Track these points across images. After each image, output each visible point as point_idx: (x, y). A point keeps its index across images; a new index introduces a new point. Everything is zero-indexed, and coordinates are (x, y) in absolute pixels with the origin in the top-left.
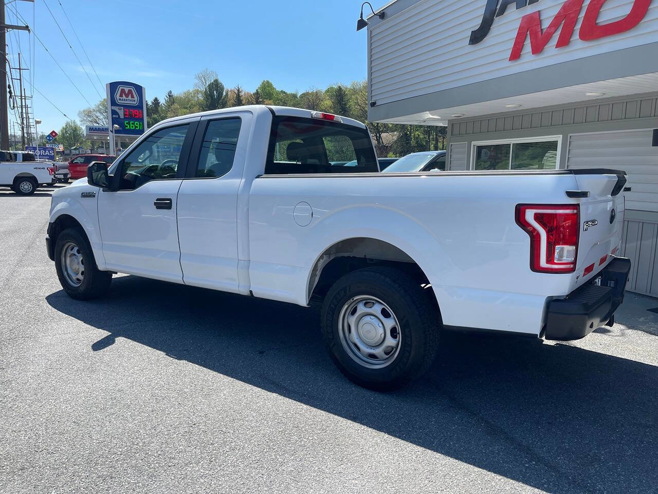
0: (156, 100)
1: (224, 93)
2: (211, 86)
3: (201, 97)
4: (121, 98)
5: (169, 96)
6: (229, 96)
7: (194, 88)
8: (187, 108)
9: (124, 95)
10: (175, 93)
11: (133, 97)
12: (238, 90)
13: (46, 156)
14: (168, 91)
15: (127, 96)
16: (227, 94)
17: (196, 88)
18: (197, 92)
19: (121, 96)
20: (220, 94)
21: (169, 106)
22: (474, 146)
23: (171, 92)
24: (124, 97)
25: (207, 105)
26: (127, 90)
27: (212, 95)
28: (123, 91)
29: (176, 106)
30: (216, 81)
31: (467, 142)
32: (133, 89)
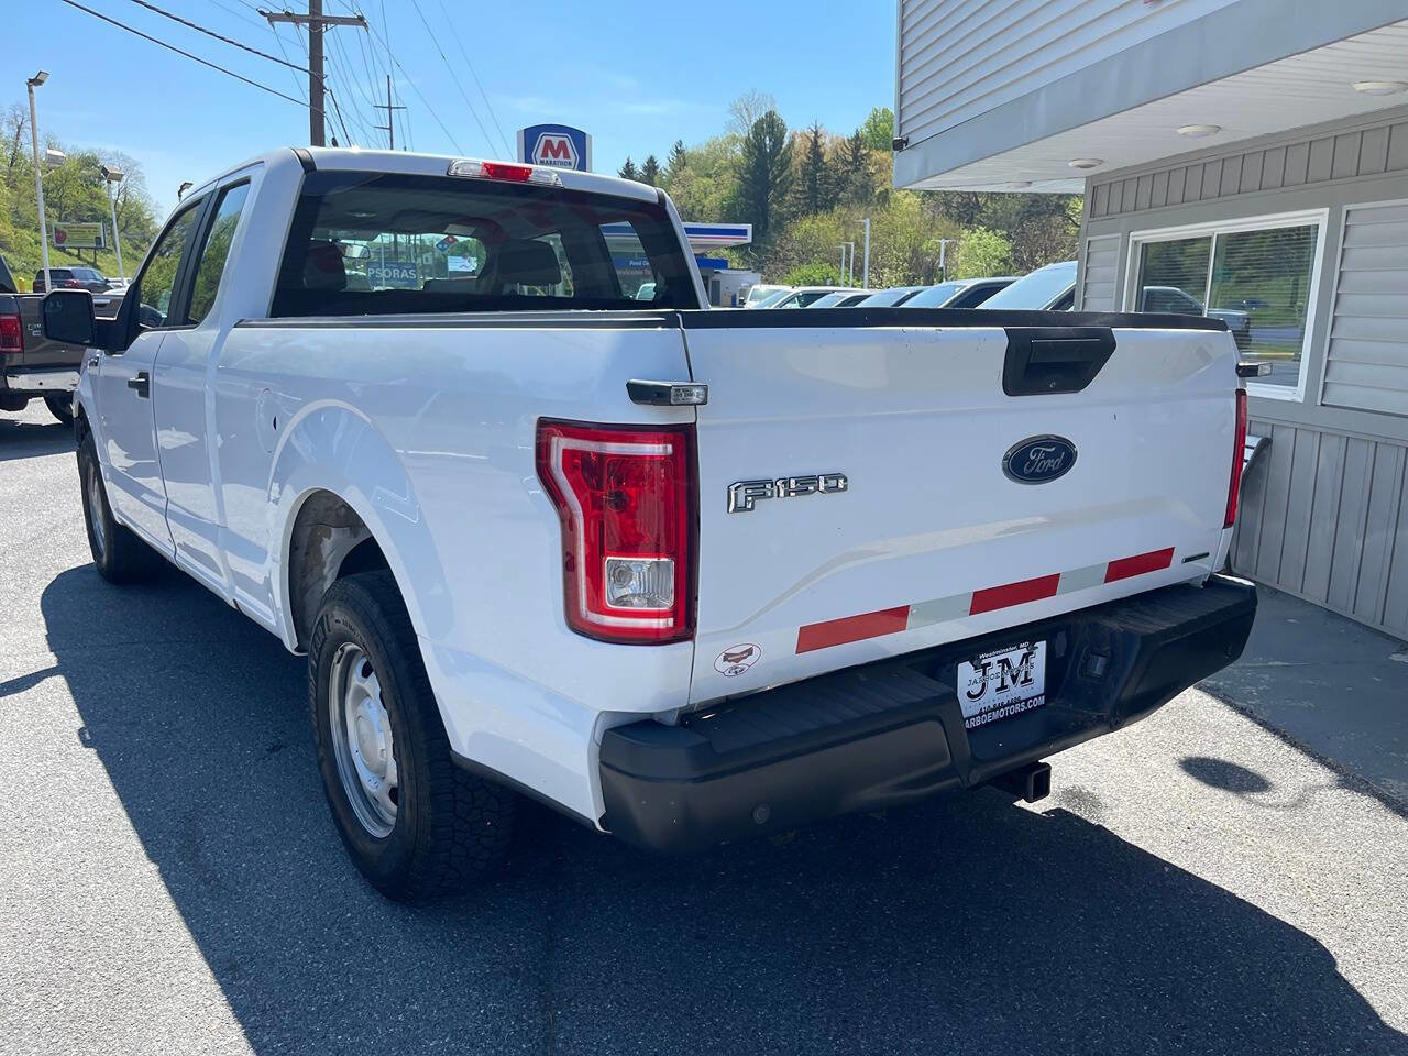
0: (652, 160)
1: (786, 140)
2: (758, 129)
3: (738, 151)
4: (545, 159)
5: (678, 151)
6: (796, 146)
7: (725, 133)
8: (709, 176)
9: (550, 153)
10: (690, 146)
11: (567, 155)
12: (816, 133)
13: (400, 279)
14: (674, 143)
15: (556, 155)
16: (792, 143)
17: (728, 133)
18: (734, 140)
19: (545, 154)
20: (778, 141)
21: (675, 172)
22: (1136, 243)
23: (680, 143)
24: (550, 157)
25: (748, 168)
26: (555, 141)
27: (759, 147)
28: (549, 144)
29: (689, 171)
30: (770, 115)
31: (1120, 235)
32: (567, 140)
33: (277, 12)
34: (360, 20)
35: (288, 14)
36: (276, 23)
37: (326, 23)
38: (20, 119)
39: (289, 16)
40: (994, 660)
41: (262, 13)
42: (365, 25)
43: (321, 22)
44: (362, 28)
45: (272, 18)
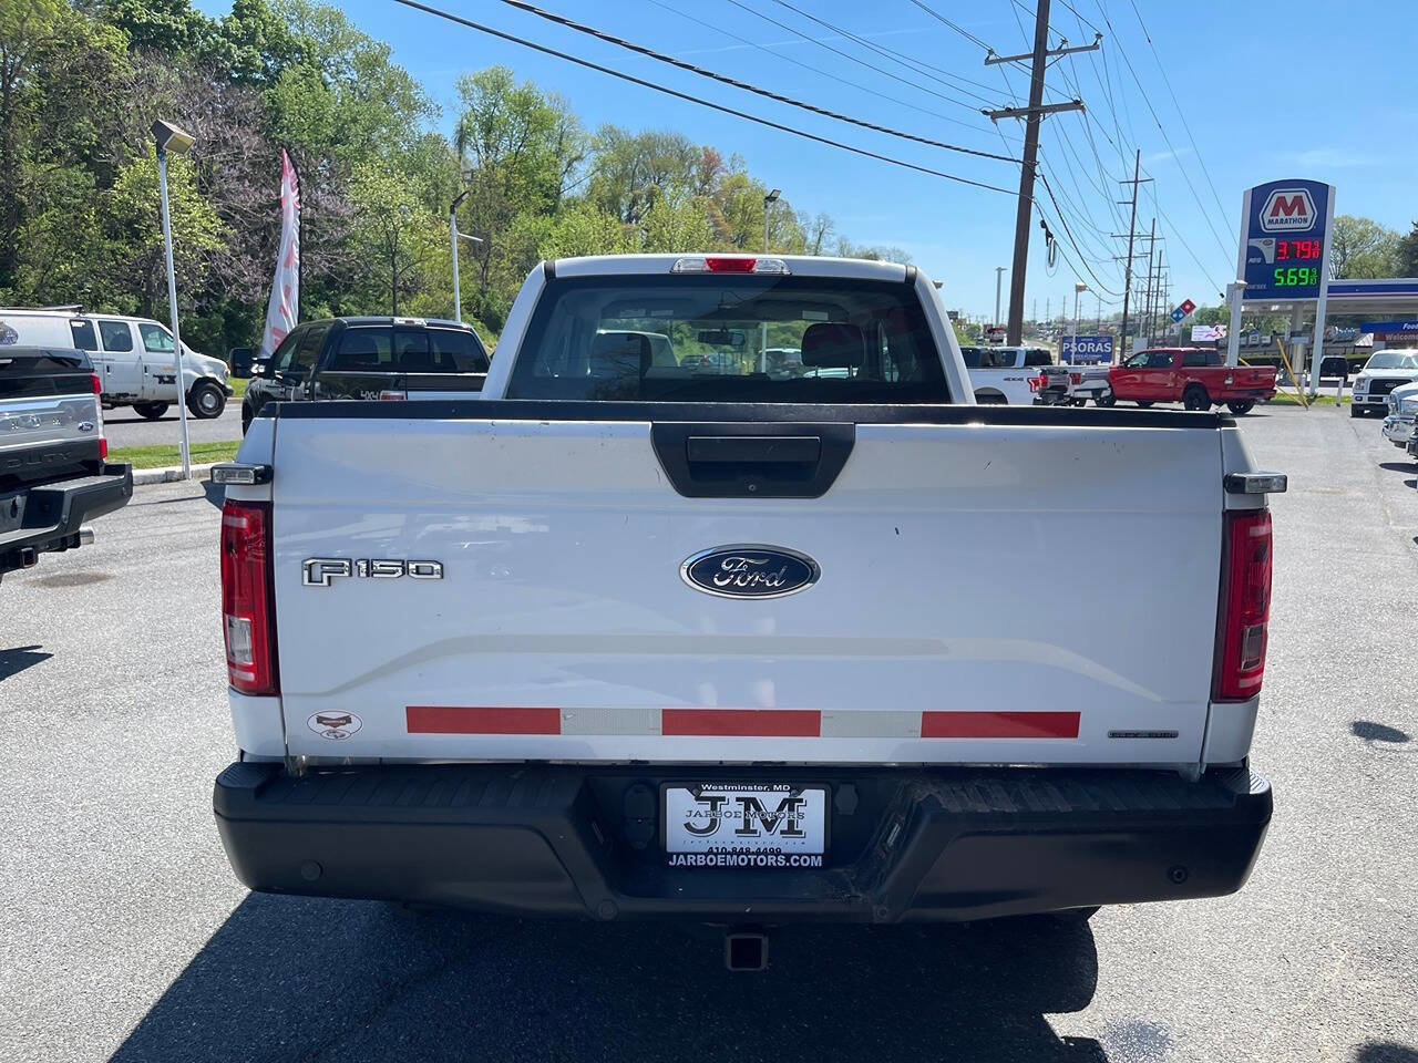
9: (1281, 211)
13: (1095, 354)
15: (1288, 212)
19: (1275, 212)
24: (1281, 215)
26: (1289, 198)
28: (1281, 201)
32: (1304, 195)
33: (997, 109)
34: (1077, 104)
35: (1009, 110)
36: (999, 120)
37: (1044, 112)
38: (822, 226)
39: (1009, 112)
40: (731, 796)
41: (985, 113)
42: (1082, 108)
43: (1038, 113)
44: (1079, 111)
45: (995, 116)
